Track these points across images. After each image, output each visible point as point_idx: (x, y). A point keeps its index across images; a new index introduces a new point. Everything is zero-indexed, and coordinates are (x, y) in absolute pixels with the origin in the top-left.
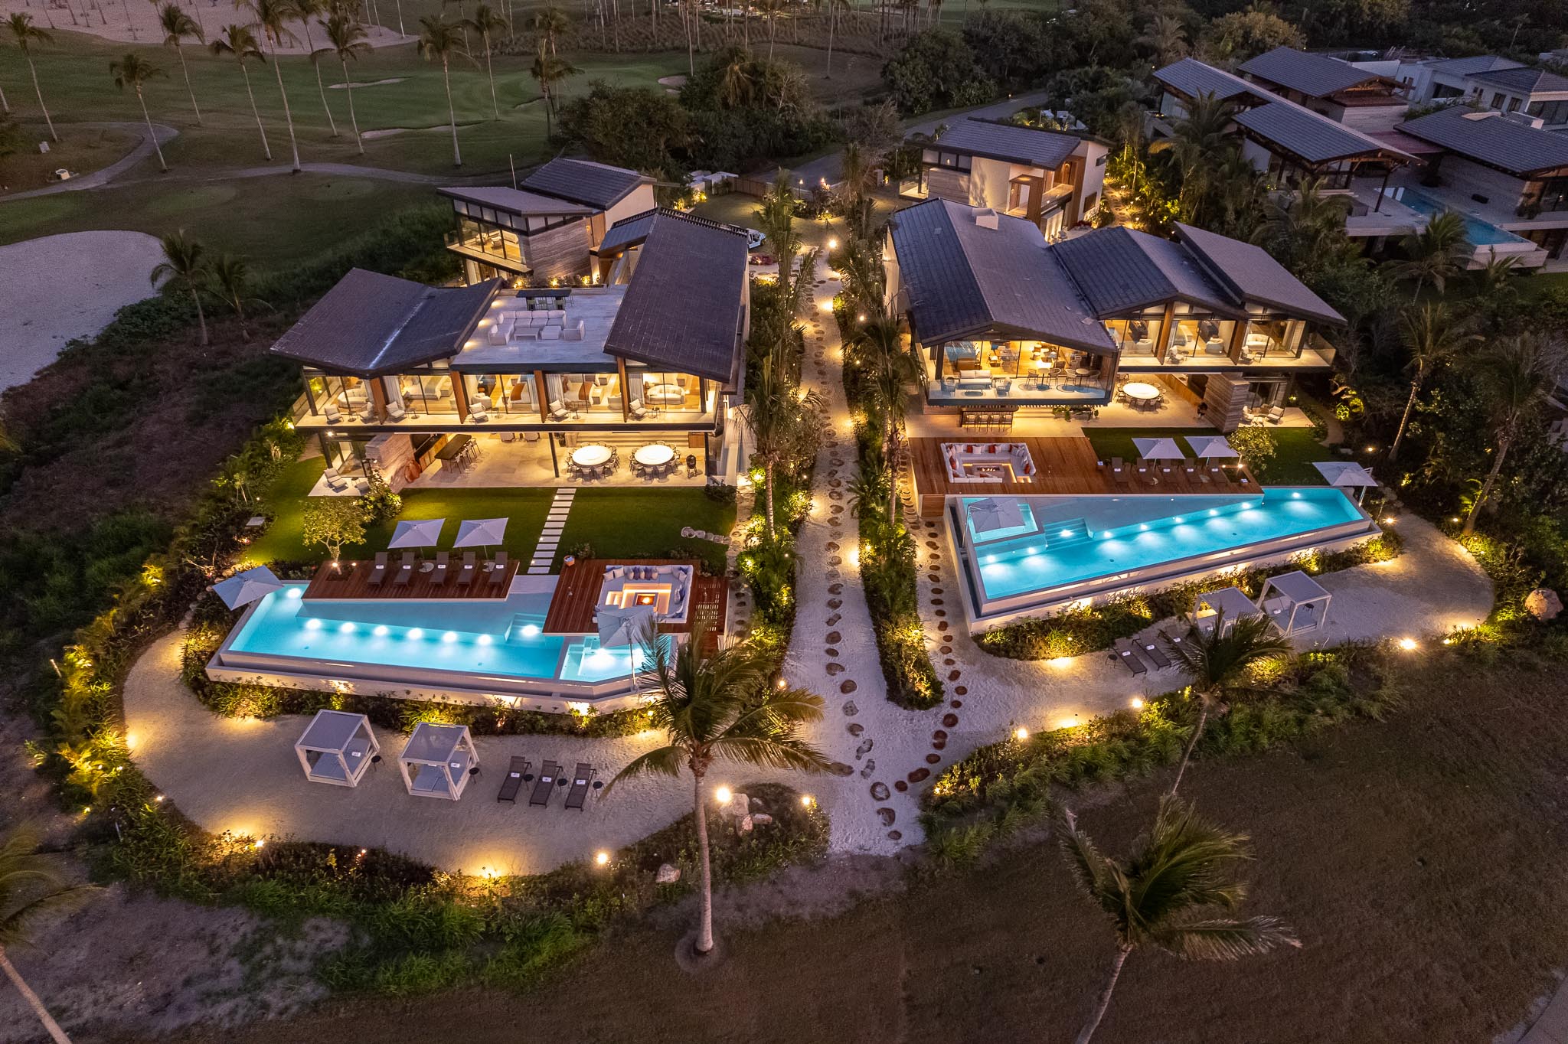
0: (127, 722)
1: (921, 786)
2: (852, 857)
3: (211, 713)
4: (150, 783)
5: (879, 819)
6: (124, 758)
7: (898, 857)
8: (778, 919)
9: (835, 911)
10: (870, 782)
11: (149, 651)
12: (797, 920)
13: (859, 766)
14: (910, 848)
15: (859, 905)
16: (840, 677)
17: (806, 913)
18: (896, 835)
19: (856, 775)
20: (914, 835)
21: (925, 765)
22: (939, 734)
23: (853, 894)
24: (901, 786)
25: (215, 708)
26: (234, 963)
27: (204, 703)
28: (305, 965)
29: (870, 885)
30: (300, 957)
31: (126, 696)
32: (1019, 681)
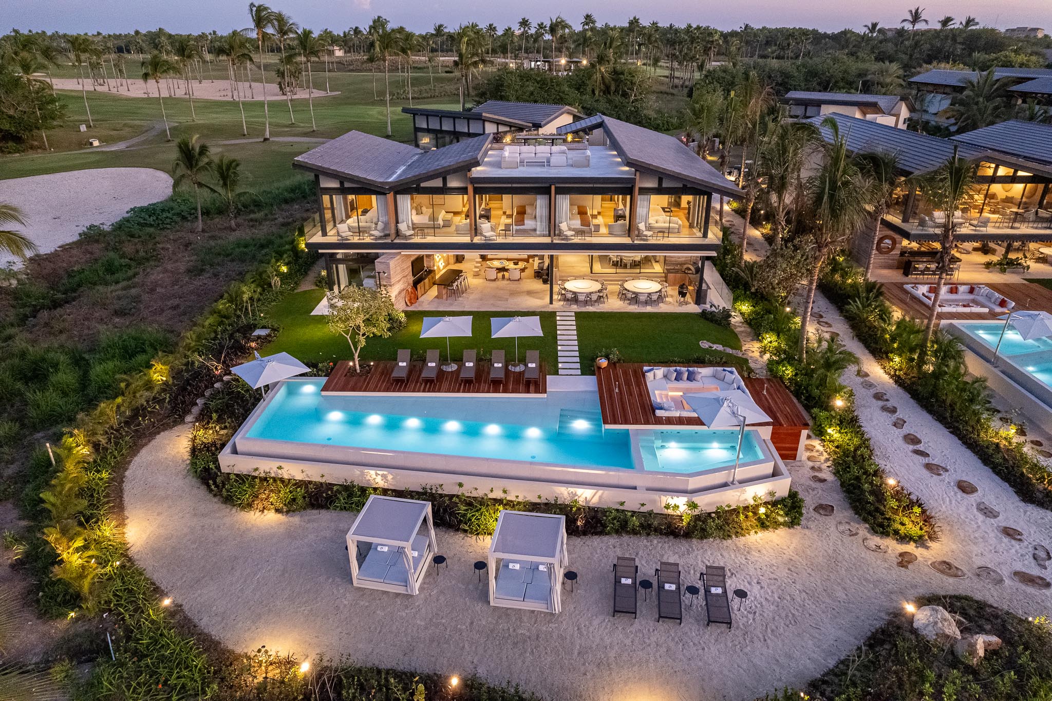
0: (126, 513)
3: (224, 506)
4: (153, 584)
6: (123, 552)
11: (153, 443)
16: (949, 478)
25: (229, 500)
27: (215, 495)
31: (127, 486)
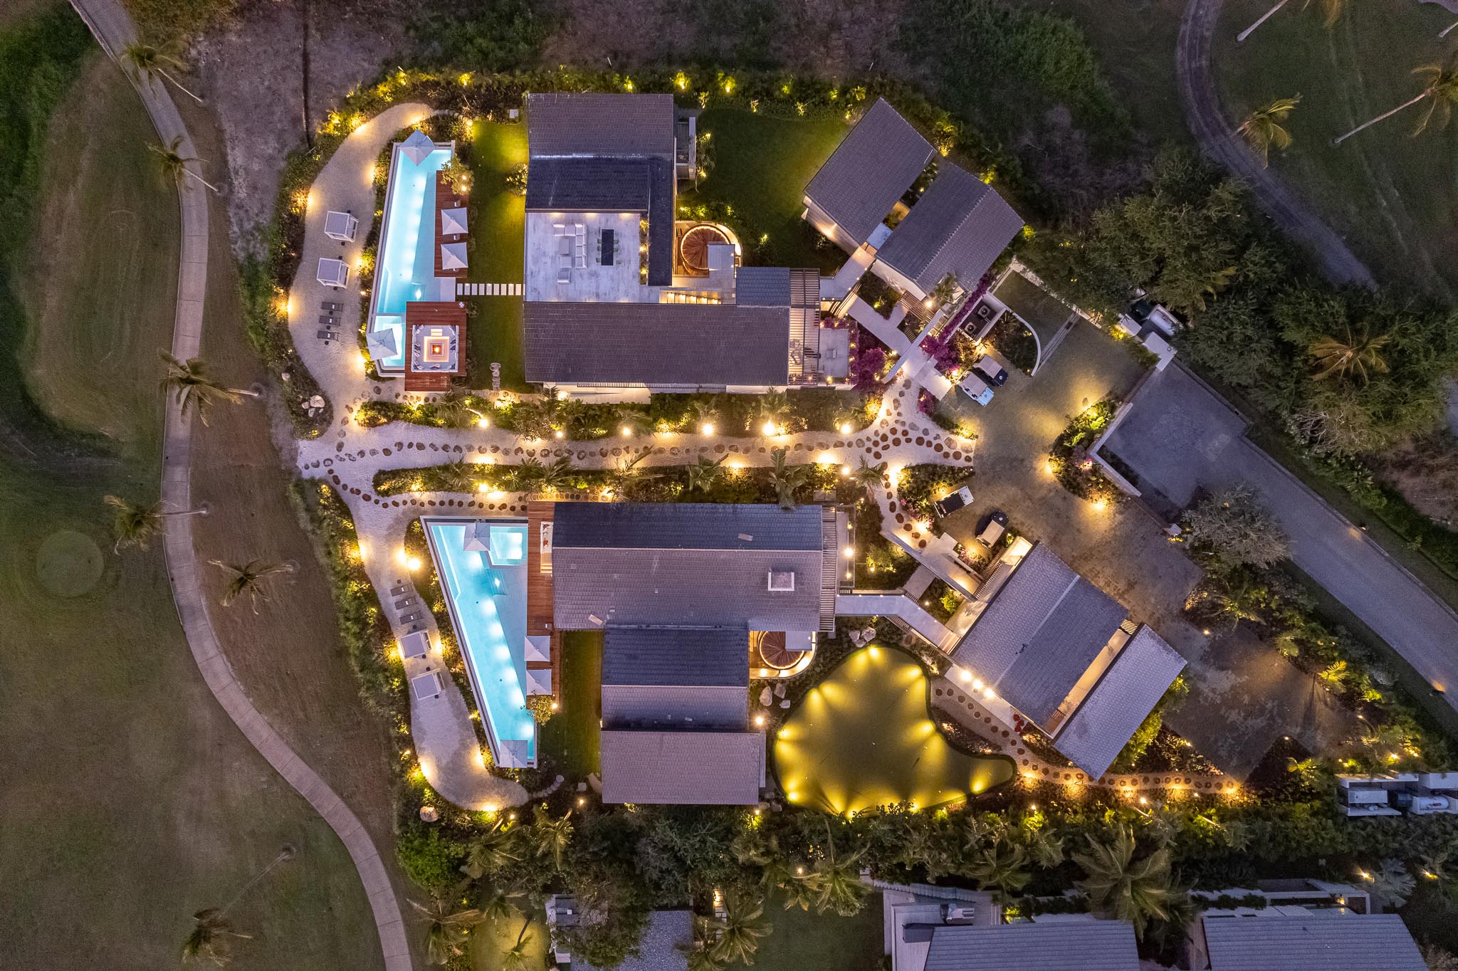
0: (370, 121)
1: (331, 480)
2: (296, 450)
4: (335, 150)
5: (314, 461)
6: (347, 132)
7: (297, 467)
8: (271, 419)
9: (274, 441)
10: (333, 458)
11: (418, 105)
12: (270, 426)
13: (342, 454)
14: (301, 472)
15: (276, 451)
16: (394, 449)
17: (273, 430)
18: (307, 467)
19: (337, 453)
20: (306, 474)
21: (342, 483)
22: (358, 492)
23: (281, 449)
24: (331, 472)
26: (252, 223)
28: (251, 251)
29: (285, 455)
30: (254, 247)
31: (386, 111)
32: (390, 534)
